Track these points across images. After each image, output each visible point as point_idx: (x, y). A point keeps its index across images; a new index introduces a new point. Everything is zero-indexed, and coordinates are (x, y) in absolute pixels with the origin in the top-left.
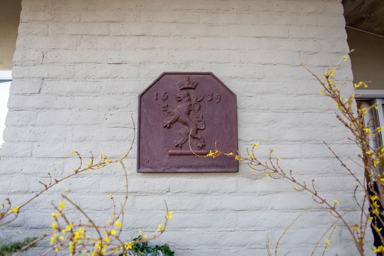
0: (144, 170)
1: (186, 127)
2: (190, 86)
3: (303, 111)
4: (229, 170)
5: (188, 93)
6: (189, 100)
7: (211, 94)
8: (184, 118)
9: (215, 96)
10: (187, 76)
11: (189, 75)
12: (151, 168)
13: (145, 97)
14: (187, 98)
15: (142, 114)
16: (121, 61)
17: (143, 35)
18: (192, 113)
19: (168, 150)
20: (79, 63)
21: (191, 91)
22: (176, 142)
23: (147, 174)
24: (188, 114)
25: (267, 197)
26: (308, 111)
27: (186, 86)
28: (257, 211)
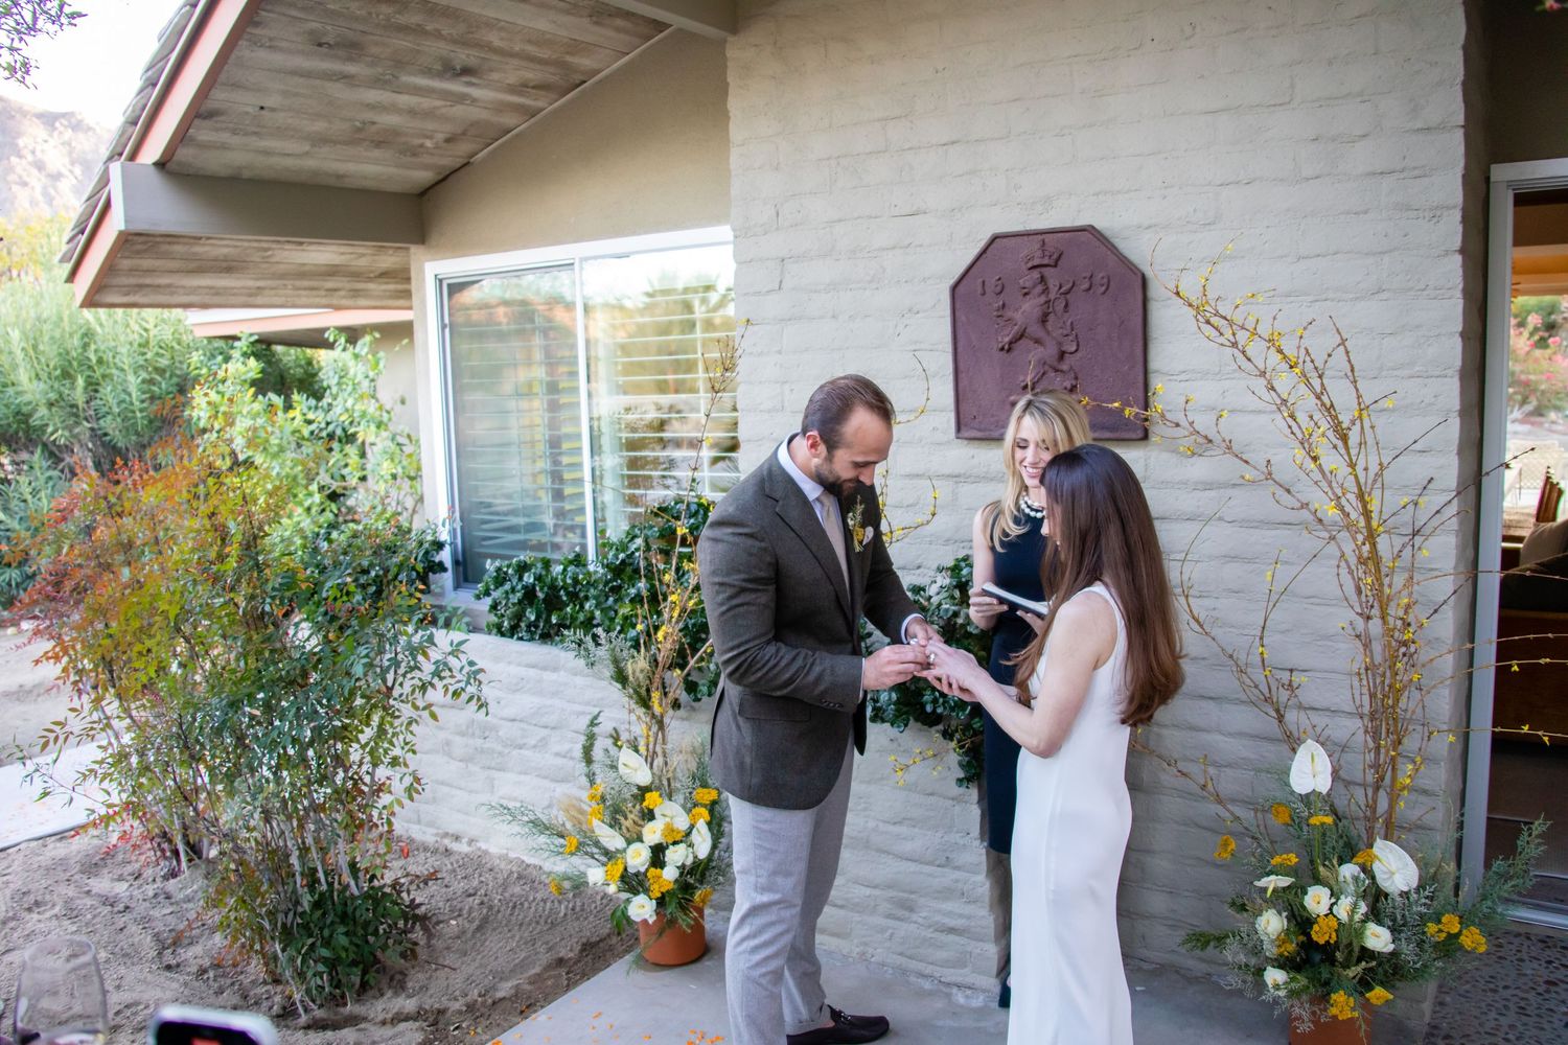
0: (966, 435)
1: (1041, 349)
2: (1046, 261)
3: (1311, 298)
4: (1127, 436)
5: (1042, 277)
6: (1043, 292)
7: (1088, 275)
8: (1035, 330)
9: (1097, 279)
10: (1040, 237)
11: (1044, 236)
12: (980, 430)
13: (961, 288)
14: (1040, 288)
15: (959, 324)
16: (915, 208)
17: (953, 143)
18: (1051, 317)
19: (1011, 395)
20: (840, 221)
21: (1047, 271)
22: (1021, 378)
23: (976, 442)
24: (1044, 320)
25: (1212, 494)
26: (1324, 297)
27: (1036, 262)
28: (1189, 522)
